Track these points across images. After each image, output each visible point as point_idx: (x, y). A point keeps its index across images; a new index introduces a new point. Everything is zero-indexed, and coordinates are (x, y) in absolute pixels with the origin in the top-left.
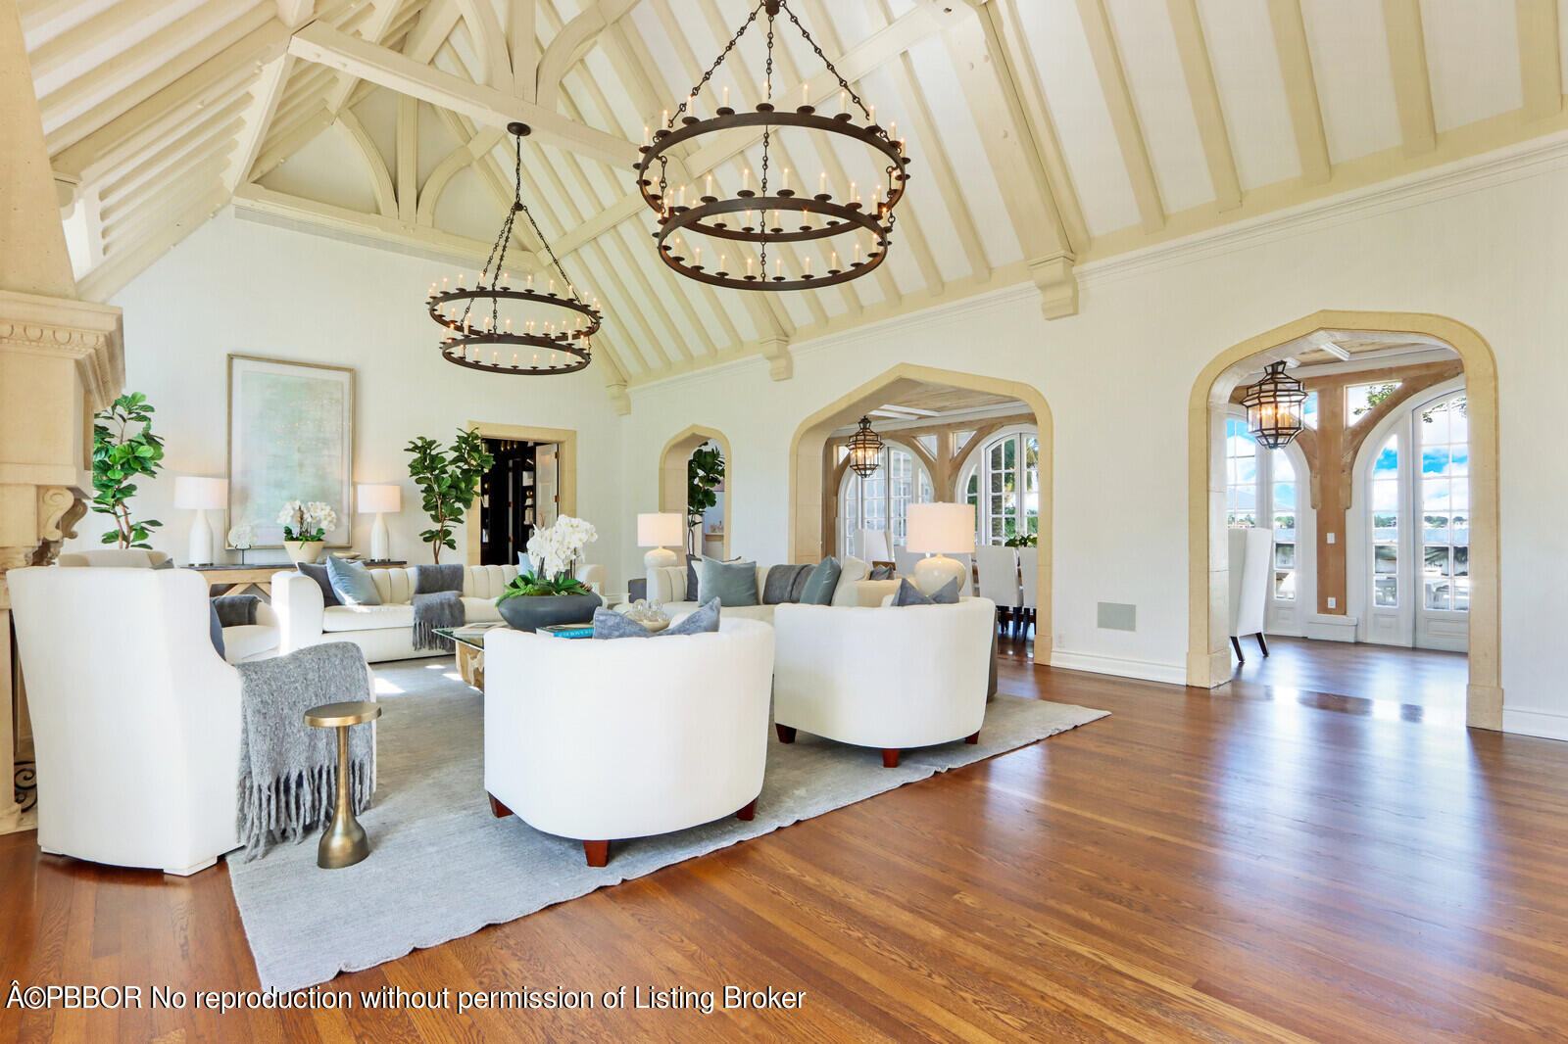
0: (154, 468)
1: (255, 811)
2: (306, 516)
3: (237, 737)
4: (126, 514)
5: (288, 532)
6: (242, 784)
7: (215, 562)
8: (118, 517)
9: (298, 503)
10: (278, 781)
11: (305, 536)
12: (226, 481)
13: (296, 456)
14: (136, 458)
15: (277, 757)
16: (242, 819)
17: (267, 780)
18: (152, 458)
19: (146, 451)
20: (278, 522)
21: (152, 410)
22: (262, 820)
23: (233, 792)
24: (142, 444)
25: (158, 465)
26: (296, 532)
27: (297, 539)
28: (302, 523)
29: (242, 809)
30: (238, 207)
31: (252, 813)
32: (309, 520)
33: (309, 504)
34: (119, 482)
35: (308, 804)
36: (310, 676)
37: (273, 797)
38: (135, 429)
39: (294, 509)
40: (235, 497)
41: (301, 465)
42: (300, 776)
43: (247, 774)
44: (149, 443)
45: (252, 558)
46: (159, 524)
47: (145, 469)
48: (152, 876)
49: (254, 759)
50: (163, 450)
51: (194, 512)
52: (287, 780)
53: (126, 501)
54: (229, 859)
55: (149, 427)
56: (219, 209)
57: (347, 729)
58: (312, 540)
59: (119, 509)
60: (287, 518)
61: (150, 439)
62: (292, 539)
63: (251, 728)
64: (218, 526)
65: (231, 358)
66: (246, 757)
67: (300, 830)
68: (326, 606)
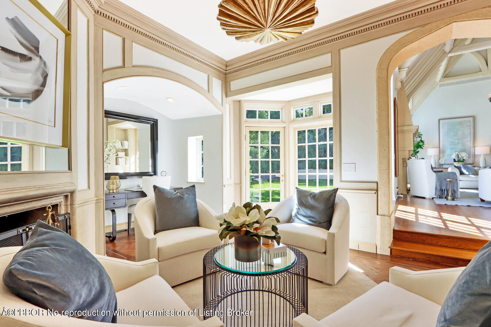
0: (423, 147)
1: (437, 192)
2: (460, 156)
3: (435, 182)
4: (417, 157)
5: (454, 160)
6: (436, 188)
7: (436, 167)
8: (416, 158)
9: (457, 153)
10: (441, 189)
11: (459, 161)
12: (439, 149)
13: (457, 141)
14: (419, 145)
15: (441, 185)
16: (436, 193)
17: (439, 188)
18: (422, 145)
19: (421, 144)
20: (452, 157)
21: (422, 135)
22: (439, 193)
23: (435, 190)
24: (420, 142)
25: (423, 146)
26: (456, 160)
27: (457, 162)
28: (458, 158)
29: (436, 192)
30: (440, 85)
31: (437, 193)
32: (460, 157)
33: (460, 153)
34: (416, 150)
35: (446, 194)
36: (446, 176)
37: (440, 191)
38: (419, 139)
39: (456, 154)
40: (441, 152)
41: (458, 143)
42: (445, 190)
43: (436, 187)
44: (421, 142)
45: (444, 166)
46: (424, 159)
47: (421, 148)
48: (424, 198)
49: (437, 185)
50: (425, 143)
51: (431, 156)
52: (442, 190)
53: (417, 154)
54: (434, 198)
55: (421, 139)
56: (435, 87)
57: (451, 181)
58: (461, 162)
59: (416, 156)
60: (454, 156)
61: (422, 141)
62: (456, 162)
63: (437, 181)
64: (437, 159)
65: (439, 120)
66: (436, 185)
67: (444, 197)
68: (460, 175)
